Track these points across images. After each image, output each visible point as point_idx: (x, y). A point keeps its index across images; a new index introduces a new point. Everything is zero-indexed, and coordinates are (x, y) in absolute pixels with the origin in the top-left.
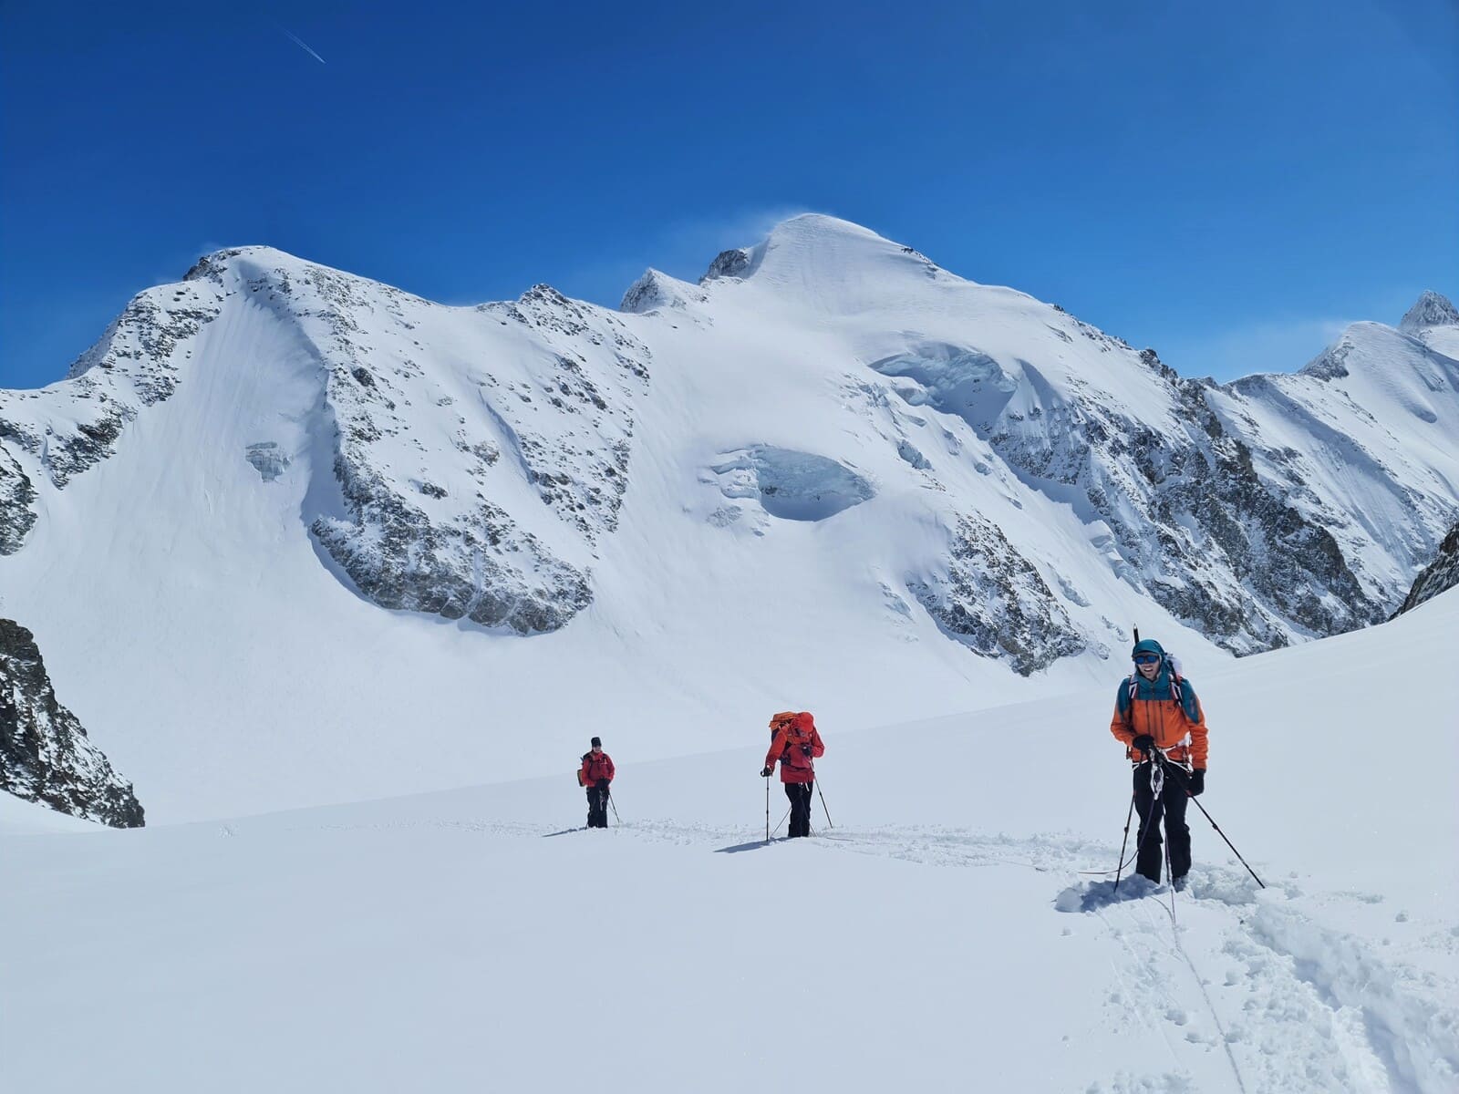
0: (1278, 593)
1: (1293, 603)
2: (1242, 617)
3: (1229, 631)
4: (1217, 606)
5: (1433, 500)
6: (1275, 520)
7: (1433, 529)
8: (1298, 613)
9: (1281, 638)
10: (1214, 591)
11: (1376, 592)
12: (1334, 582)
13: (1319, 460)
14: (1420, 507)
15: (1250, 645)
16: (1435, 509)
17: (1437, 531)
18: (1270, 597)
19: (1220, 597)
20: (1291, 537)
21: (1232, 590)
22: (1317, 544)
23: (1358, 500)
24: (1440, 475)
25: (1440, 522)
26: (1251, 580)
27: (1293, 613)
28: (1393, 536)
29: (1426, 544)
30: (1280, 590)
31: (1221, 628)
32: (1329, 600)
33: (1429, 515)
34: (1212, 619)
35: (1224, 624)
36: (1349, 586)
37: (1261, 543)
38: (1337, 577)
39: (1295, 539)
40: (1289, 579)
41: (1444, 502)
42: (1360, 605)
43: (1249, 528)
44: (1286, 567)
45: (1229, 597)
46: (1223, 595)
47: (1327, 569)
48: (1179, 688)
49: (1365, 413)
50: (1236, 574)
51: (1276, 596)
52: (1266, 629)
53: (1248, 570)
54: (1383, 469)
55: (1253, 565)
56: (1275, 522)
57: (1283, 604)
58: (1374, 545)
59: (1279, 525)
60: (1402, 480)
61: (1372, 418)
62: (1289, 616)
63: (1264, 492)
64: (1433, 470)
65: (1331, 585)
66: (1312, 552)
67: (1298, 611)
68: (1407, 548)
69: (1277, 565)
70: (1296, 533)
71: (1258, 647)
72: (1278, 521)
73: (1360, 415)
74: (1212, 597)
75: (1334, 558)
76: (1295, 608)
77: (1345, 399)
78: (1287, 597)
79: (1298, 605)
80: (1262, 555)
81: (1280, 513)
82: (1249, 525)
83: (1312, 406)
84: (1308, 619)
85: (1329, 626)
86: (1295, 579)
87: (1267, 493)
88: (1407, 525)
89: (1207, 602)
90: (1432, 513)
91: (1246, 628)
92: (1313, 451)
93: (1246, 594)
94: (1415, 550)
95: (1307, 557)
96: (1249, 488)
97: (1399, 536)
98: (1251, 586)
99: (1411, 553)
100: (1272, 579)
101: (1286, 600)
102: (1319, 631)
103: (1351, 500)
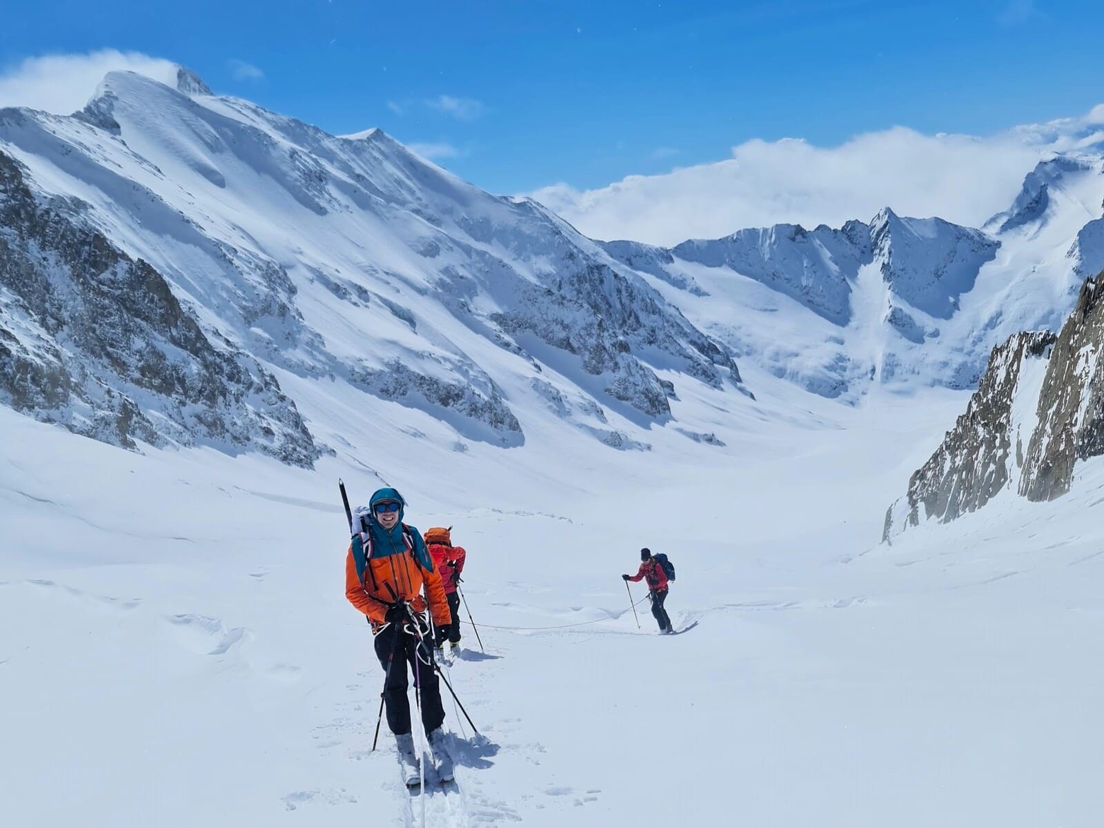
0: (110, 349)
1: (133, 361)
2: (68, 382)
3: (54, 400)
4: (24, 366)
5: (246, 255)
6: (79, 253)
7: (255, 284)
8: (143, 375)
9: (130, 407)
10: (13, 343)
11: (224, 345)
12: (174, 332)
13: (114, 213)
14: (236, 262)
15: (90, 417)
16: (250, 263)
17: (258, 286)
18: (101, 358)
19: (25, 351)
20: (106, 275)
21: (41, 343)
22: (142, 283)
23: (170, 258)
24: (243, 231)
25: (259, 276)
26: (70, 336)
27: (137, 375)
28: (219, 295)
29: (252, 301)
30: (112, 346)
31: (41, 399)
32: (174, 354)
33: (246, 269)
34: (21, 386)
35: (44, 392)
36: (193, 335)
37: (68, 280)
38: (176, 326)
39: (112, 278)
40: (119, 330)
41: (257, 257)
42: (210, 358)
43: (45, 263)
44: (111, 314)
45: (42, 352)
46: (30, 348)
47: (162, 315)
48: (410, 537)
49: (151, 165)
50: (43, 323)
51: (108, 355)
52: (107, 397)
53: (61, 323)
54: (188, 221)
55: (65, 315)
56: (80, 256)
57: (120, 365)
58: (201, 307)
59: (86, 261)
60: (211, 233)
61: (159, 171)
62: (132, 380)
63: (52, 214)
64: (235, 227)
65: (172, 336)
66: (139, 294)
67: (142, 371)
68: (236, 307)
69: (98, 313)
70: (111, 269)
71: (103, 418)
72: (84, 255)
73: (145, 165)
74: (14, 353)
75: (166, 300)
76: (136, 367)
77: (124, 149)
78: (124, 355)
79: (140, 364)
80: (74, 300)
81: (84, 243)
82: (45, 259)
83: (88, 149)
84: (157, 382)
85: (183, 387)
86: (127, 330)
87: (57, 215)
88: (229, 283)
89: (7, 360)
90: (249, 268)
91: (80, 396)
92: (106, 203)
93: (67, 352)
94: (244, 308)
95: (134, 302)
96: (29, 205)
97: (224, 295)
98: (71, 344)
99: (241, 312)
100: (98, 332)
101: (123, 359)
102: (174, 396)
103: (164, 259)
